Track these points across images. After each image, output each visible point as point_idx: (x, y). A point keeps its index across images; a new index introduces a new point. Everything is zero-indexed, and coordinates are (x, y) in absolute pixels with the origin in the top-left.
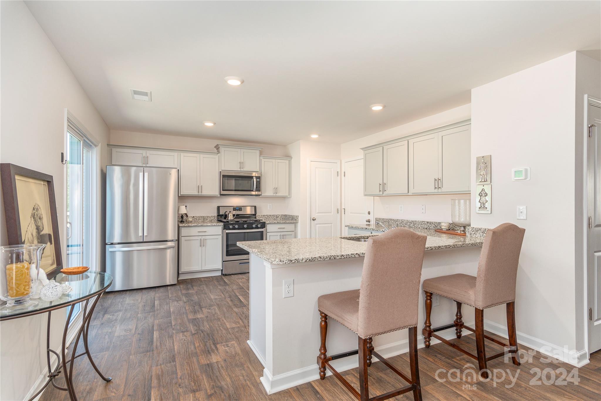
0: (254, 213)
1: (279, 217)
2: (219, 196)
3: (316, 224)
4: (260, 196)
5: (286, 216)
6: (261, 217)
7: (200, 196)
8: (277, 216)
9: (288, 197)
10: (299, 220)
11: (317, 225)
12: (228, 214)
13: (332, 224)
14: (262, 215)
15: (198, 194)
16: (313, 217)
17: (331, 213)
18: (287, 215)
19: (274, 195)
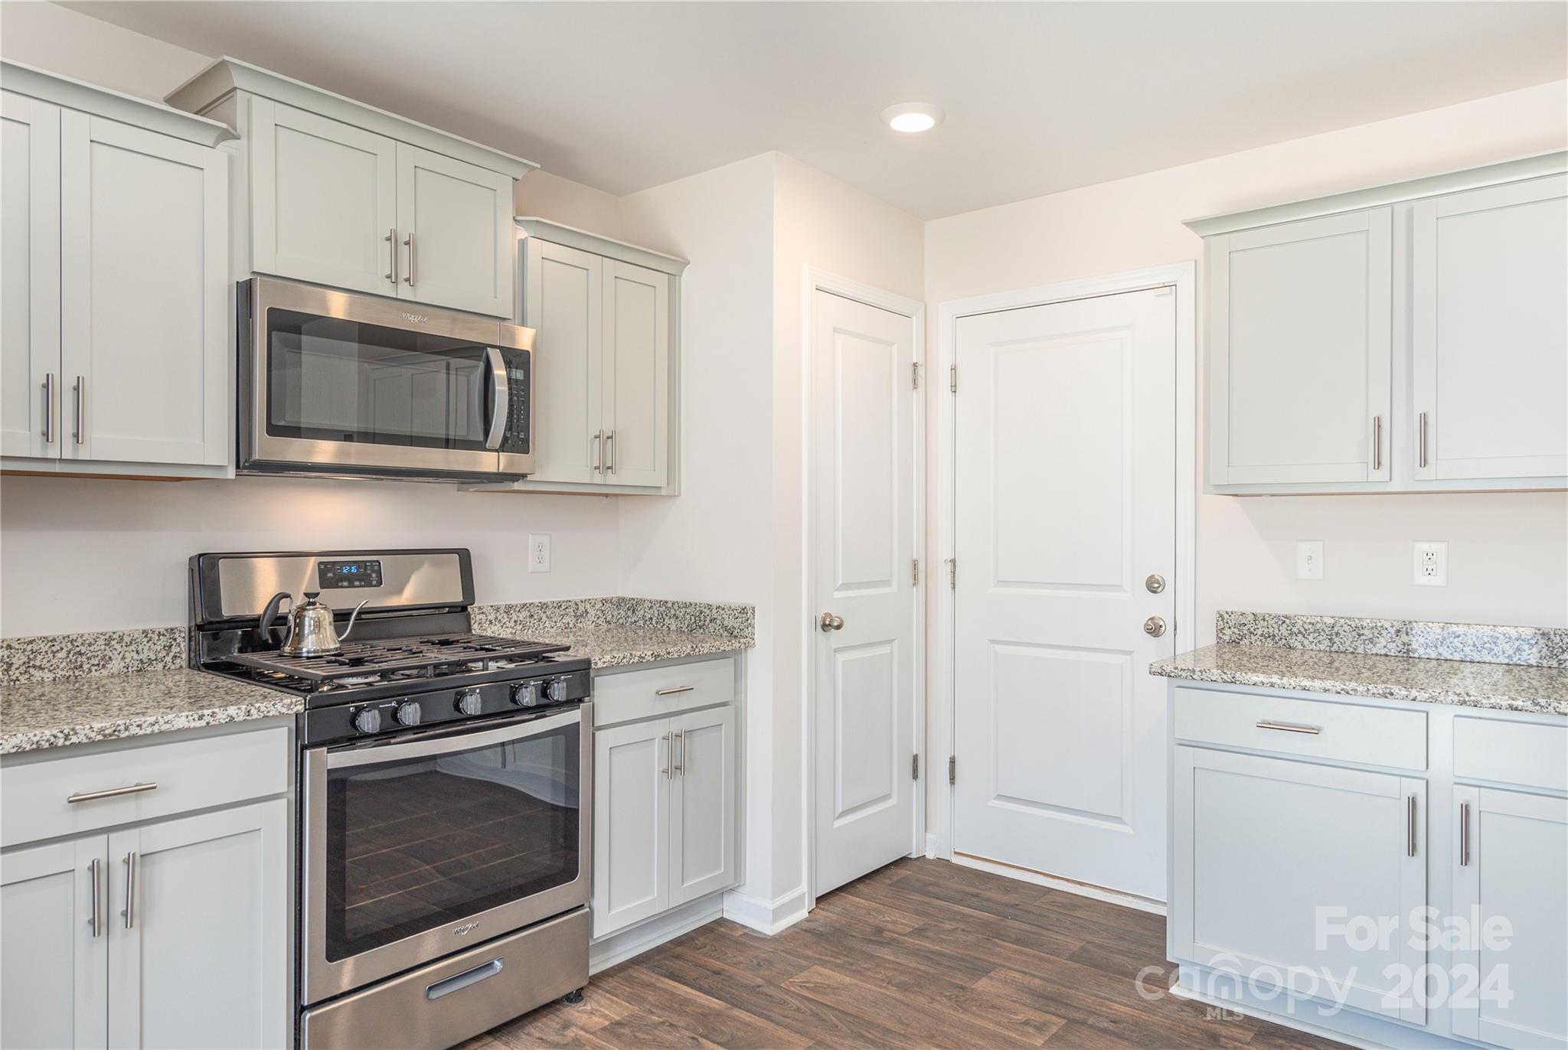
0: (458, 597)
1: (592, 612)
2: (231, 473)
3: (836, 651)
4: (517, 486)
5: (632, 605)
6: (492, 617)
7: (57, 468)
8: (581, 608)
9: (664, 492)
10: (756, 631)
11: (842, 657)
12: (300, 614)
13: (896, 643)
14: (498, 609)
15: (37, 453)
16: (822, 615)
17: (887, 583)
18: (640, 602)
19: (598, 479)
